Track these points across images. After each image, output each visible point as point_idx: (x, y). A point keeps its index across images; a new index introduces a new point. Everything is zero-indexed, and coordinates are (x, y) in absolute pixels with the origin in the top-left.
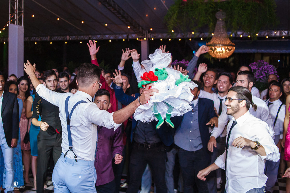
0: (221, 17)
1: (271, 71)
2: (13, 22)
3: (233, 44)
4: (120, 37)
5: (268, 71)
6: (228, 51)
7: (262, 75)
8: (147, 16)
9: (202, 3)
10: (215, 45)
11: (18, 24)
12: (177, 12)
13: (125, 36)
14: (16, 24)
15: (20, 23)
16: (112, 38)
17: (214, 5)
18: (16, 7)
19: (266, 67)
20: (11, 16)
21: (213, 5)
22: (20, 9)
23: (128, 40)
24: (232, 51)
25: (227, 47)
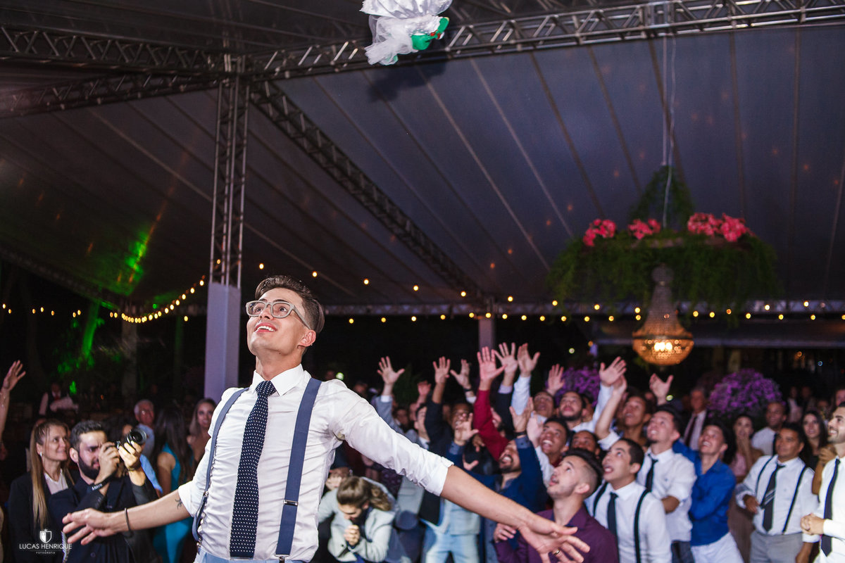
0: (663, 279)
1: (769, 393)
2: (217, 279)
3: (690, 335)
4: (434, 311)
5: (763, 392)
6: (678, 350)
7: (750, 399)
8: (492, 266)
9: (627, 251)
10: (652, 337)
11: (230, 283)
12: (572, 267)
13: (445, 308)
14: (225, 283)
15: (233, 281)
16: (416, 311)
17: (650, 254)
18: (226, 245)
19: (757, 383)
20: (215, 263)
21: (648, 255)
22: (234, 251)
23: (452, 317)
24: (688, 349)
25: (677, 342)
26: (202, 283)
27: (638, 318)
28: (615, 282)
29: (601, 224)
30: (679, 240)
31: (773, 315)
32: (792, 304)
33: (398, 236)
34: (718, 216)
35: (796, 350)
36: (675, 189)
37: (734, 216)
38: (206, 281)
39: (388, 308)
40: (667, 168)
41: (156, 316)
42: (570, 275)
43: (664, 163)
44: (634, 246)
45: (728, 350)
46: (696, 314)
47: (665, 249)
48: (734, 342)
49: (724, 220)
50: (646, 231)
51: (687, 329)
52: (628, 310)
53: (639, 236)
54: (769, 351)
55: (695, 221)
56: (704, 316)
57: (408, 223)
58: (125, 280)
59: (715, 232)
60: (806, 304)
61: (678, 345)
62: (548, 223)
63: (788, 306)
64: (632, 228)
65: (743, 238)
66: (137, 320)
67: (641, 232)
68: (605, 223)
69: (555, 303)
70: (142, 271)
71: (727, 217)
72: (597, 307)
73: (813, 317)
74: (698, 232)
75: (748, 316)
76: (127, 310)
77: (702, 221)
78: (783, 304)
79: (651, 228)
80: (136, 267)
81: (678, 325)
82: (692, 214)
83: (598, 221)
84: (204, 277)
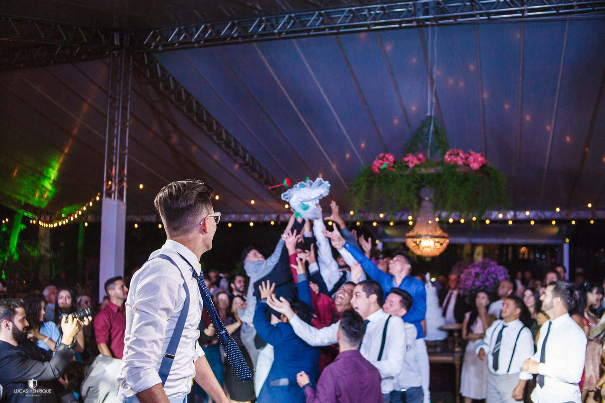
0: (428, 195)
1: (501, 275)
2: (109, 195)
3: (446, 235)
4: (266, 218)
5: (496, 275)
6: (438, 245)
7: (488, 280)
9: (402, 176)
10: (419, 236)
11: (118, 198)
12: (364, 186)
13: (274, 216)
14: (114, 198)
15: (120, 197)
16: (253, 218)
17: (419, 178)
18: (115, 171)
19: (493, 269)
20: (107, 184)
21: (417, 179)
22: (121, 175)
23: (279, 223)
24: (445, 245)
25: (437, 240)
26: (98, 198)
27: (411, 223)
28: (394, 198)
29: (384, 157)
30: (440, 168)
31: (505, 221)
32: (518, 213)
33: (240, 165)
34: (465, 151)
35: (522, 246)
36: (436, 132)
37: (476, 151)
38: (101, 197)
39: (233, 216)
40: (430, 117)
41: (64, 223)
42: (362, 193)
43: (429, 114)
44: (407, 172)
45: (474, 246)
46: (451, 220)
47: (428, 175)
48: (478, 240)
49: (470, 154)
50: (416, 162)
51: (444, 231)
52: (404, 218)
53: (411, 165)
54: (502, 247)
55: (450, 155)
56: (457, 222)
57: (247, 155)
58: (41, 196)
59: (464, 163)
60: (528, 213)
61: (438, 242)
62: (348, 156)
63: (515, 215)
64: (406, 159)
65: (483, 167)
66: (51, 226)
67: (412, 162)
68: (387, 156)
69: (352, 213)
70: (54, 190)
71: (472, 152)
72: (382, 216)
73: (532, 223)
74: (452, 163)
75: (488, 222)
76: (43, 219)
77: (455, 155)
78: (512, 213)
79: (419, 159)
80: (49, 187)
81: (438, 228)
82: (448, 150)
83: (382, 155)
84: (99, 194)
